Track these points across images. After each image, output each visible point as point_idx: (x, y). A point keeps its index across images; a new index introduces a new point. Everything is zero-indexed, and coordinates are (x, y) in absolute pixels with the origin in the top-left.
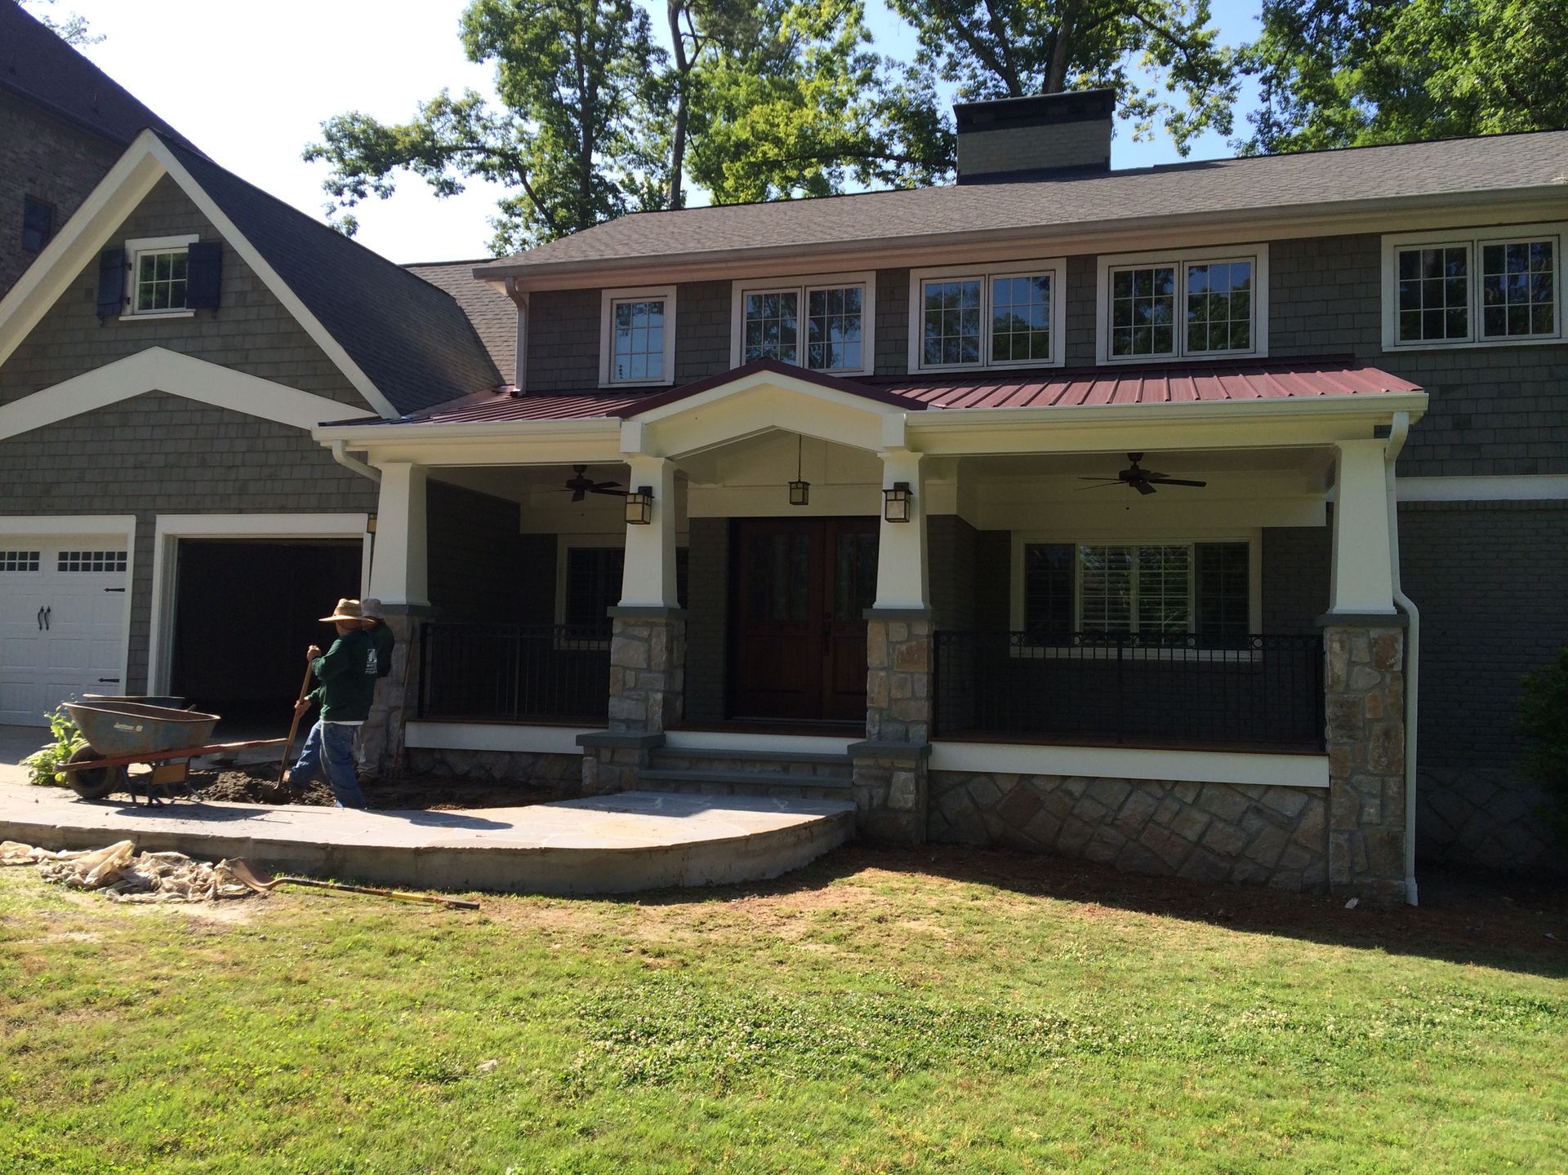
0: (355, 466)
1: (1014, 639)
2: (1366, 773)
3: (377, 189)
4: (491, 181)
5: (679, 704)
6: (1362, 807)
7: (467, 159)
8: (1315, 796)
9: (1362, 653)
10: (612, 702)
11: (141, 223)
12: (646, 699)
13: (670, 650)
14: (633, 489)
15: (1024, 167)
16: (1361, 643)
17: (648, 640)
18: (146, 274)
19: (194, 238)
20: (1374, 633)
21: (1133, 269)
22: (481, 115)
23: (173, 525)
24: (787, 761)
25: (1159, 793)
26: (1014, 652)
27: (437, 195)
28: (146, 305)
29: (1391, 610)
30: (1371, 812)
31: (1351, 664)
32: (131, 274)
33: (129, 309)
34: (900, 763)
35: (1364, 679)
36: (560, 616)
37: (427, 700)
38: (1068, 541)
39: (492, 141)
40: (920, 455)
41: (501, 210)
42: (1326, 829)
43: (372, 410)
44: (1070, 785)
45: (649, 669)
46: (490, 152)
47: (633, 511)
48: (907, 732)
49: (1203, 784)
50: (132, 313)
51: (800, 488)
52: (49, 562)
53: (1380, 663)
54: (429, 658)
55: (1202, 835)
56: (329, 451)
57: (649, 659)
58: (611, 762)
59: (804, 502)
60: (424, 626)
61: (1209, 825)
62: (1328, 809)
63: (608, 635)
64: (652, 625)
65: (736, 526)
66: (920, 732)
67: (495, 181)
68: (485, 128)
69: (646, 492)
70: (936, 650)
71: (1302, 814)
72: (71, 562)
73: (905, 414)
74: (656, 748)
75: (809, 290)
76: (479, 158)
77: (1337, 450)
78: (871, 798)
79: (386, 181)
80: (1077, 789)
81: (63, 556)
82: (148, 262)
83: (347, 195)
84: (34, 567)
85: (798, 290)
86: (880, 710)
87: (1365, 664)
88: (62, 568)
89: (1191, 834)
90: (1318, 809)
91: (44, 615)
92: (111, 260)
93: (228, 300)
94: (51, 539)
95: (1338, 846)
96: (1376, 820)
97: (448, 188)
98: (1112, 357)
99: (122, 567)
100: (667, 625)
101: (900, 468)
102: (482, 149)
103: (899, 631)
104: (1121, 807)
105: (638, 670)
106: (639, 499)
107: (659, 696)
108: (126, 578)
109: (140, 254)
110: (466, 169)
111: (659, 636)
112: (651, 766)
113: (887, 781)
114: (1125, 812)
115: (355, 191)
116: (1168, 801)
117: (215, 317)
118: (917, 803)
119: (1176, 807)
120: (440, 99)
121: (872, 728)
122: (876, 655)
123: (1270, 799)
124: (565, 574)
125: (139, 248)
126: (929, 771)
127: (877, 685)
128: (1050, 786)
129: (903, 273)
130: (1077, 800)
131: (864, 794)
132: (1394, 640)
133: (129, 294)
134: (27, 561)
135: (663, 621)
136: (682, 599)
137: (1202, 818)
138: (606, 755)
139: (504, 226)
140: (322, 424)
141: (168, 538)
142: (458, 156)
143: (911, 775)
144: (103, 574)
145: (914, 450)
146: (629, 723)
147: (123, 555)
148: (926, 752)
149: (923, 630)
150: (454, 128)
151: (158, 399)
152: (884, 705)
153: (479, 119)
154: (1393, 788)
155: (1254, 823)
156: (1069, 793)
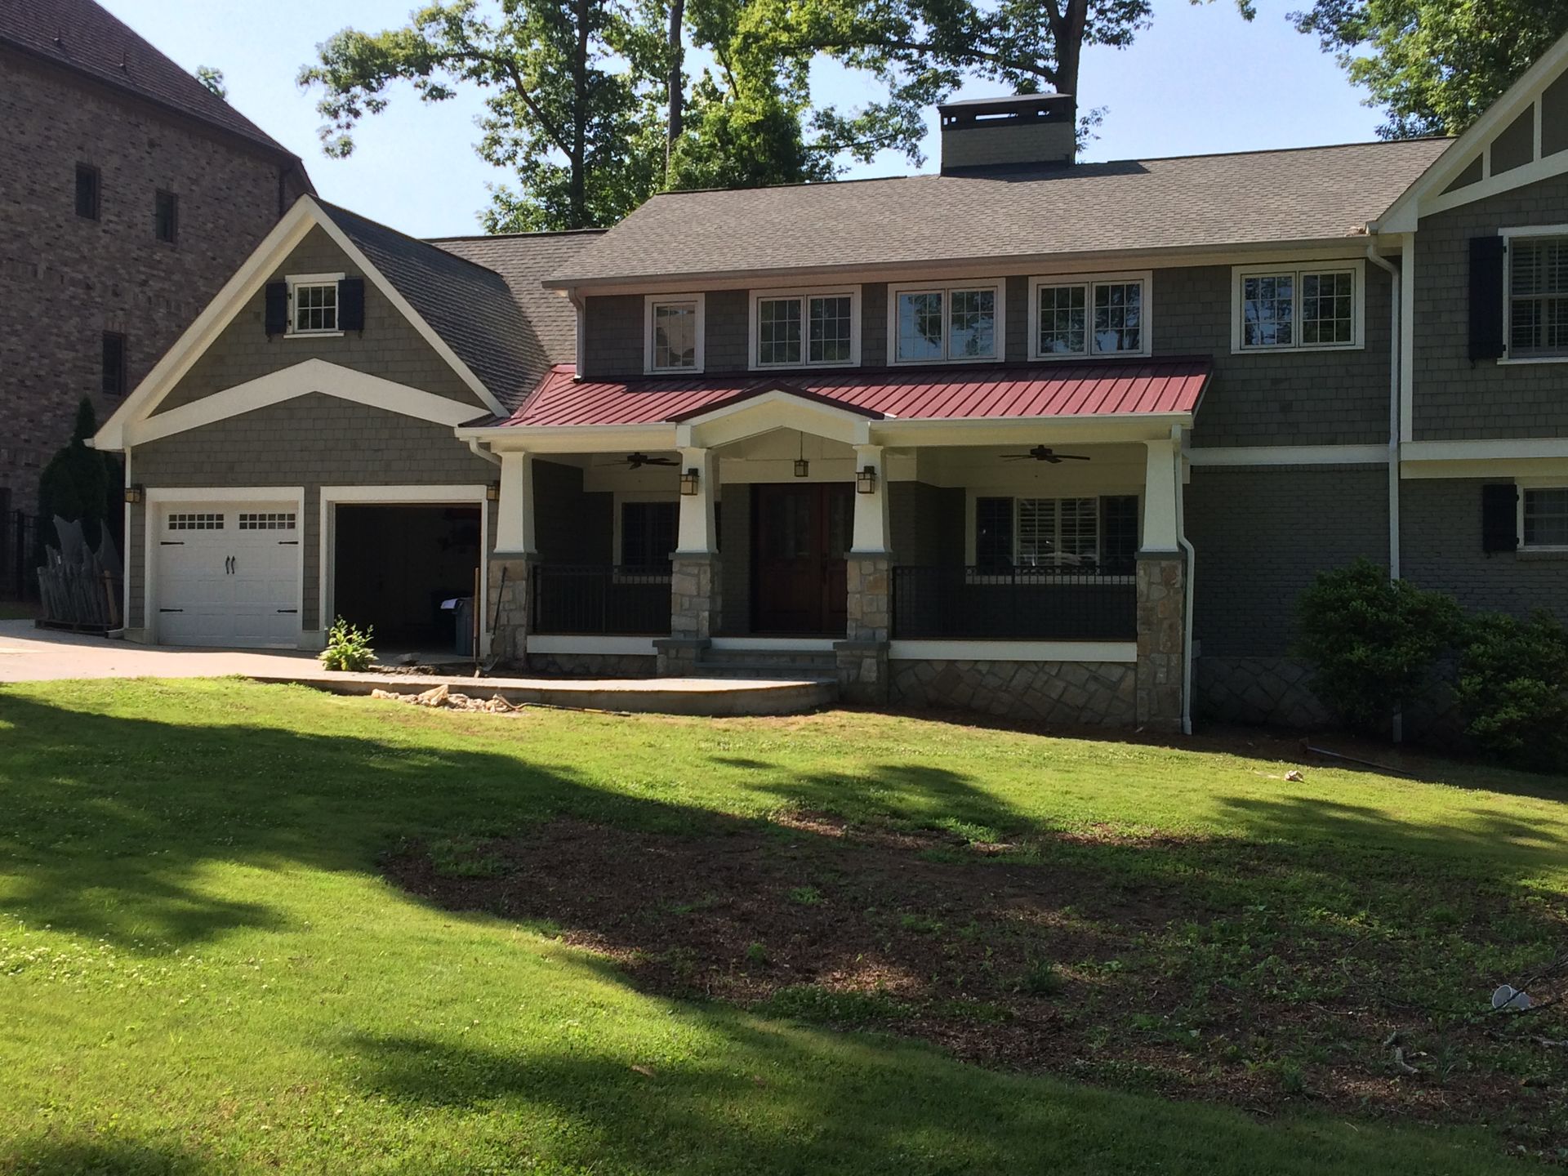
0: (482, 454)
1: (969, 571)
2: (1159, 652)
3: (369, 104)
4: (483, 86)
5: (719, 620)
6: (1156, 673)
7: (458, 64)
8: (1129, 668)
9: (1157, 578)
10: (674, 618)
11: (297, 261)
12: (698, 616)
13: (712, 581)
14: (685, 471)
15: (998, 162)
16: (1156, 570)
17: (698, 576)
18: (303, 302)
19: (341, 276)
20: (1164, 563)
21: (1055, 287)
22: (475, 20)
23: (332, 494)
24: (794, 655)
25: (1035, 669)
26: (969, 580)
27: (424, 99)
28: (302, 325)
29: (1175, 548)
30: (1161, 676)
31: (1150, 584)
32: (290, 302)
33: (290, 329)
34: (866, 653)
35: (1157, 593)
36: (617, 557)
37: (539, 621)
38: (1008, 495)
39: (483, 45)
40: (882, 447)
41: (490, 109)
42: (1136, 688)
43: (488, 409)
44: (980, 667)
45: (699, 595)
46: (484, 56)
47: (686, 487)
48: (874, 634)
49: (1062, 662)
50: (293, 332)
51: (802, 464)
52: (232, 522)
53: (1167, 583)
54: (539, 591)
55: (1061, 696)
56: (467, 444)
57: (699, 588)
58: (677, 658)
59: (805, 475)
60: (535, 568)
61: (1065, 689)
62: (1136, 675)
63: (670, 573)
64: (700, 565)
65: (755, 489)
66: (882, 634)
67: (487, 84)
68: (478, 32)
69: (694, 472)
70: (894, 580)
71: (1122, 679)
72: (250, 521)
73: (869, 422)
74: (706, 647)
75: (809, 298)
76: (470, 63)
77: (1145, 446)
78: (849, 676)
79: (378, 96)
80: (984, 668)
81: (243, 517)
82: (303, 293)
83: (344, 117)
84: (220, 526)
85: (801, 298)
86: (856, 620)
87: (1159, 584)
88: (243, 526)
89: (1054, 696)
90: (1131, 675)
91: (231, 562)
92: (275, 292)
93: (369, 323)
94: (231, 505)
95: (1142, 698)
96: (1164, 681)
97: (438, 93)
98: (1040, 354)
99: (292, 526)
100: (710, 565)
101: (868, 456)
102: (474, 54)
103: (868, 567)
104: (1011, 681)
105: (691, 596)
106: (690, 478)
107: (706, 614)
108: (299, 533)
109: (297, 286)
110: (458, 75)
111: (705, 572)
112: (702, 660)
113: (859, 666)
114: (1014, 682)
115: (350, 111)
116: (1041, 674)
117: (361, 337)
118: (878, 678)
119: (1045, 678)
120: (434, 10)
121: (851, 632)
122: (853, 583)
123: (1102, 671)
124: (620, 524)
125: (297, 282)
126: (889, 660)
127: (854, 604)
128: (966, 667)
129: (884, 286)
130: (984, 676)
131: (844, 674)
132: (1175, 567)
133: (291, 318)
134: (214, 521)
135: (708, 562)
136: (718, 547)
137: (1061, 684)
138: (673, 653)
139: (493, 126)
140: (461, 425)
141: (329, 503)
142: (449, 62)
143: (874, 661)
144: (277, 531)
145: (878, 444)
146: (684, 632)
147: (292, 517)
148: (886, 647)
149: (883, 566)
150: (446, 33)
151: (317, 399)
152: (859, 616)
153: (472, 24)
154: (1175, 659)
155: (1092, 686)
156: (979, 672)
